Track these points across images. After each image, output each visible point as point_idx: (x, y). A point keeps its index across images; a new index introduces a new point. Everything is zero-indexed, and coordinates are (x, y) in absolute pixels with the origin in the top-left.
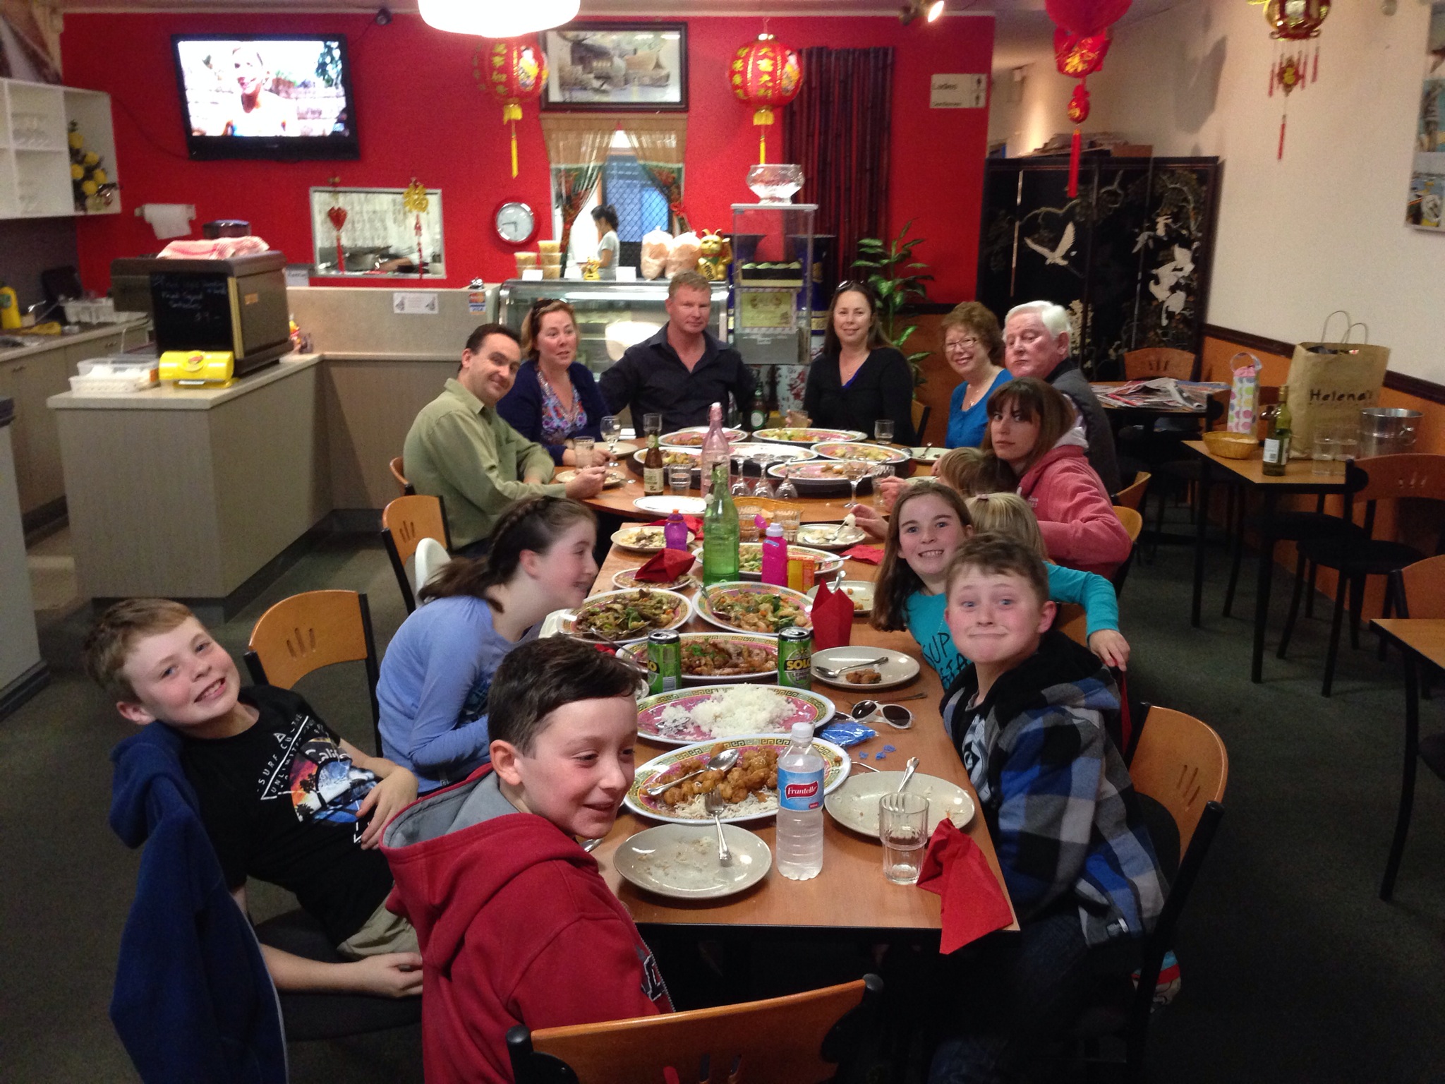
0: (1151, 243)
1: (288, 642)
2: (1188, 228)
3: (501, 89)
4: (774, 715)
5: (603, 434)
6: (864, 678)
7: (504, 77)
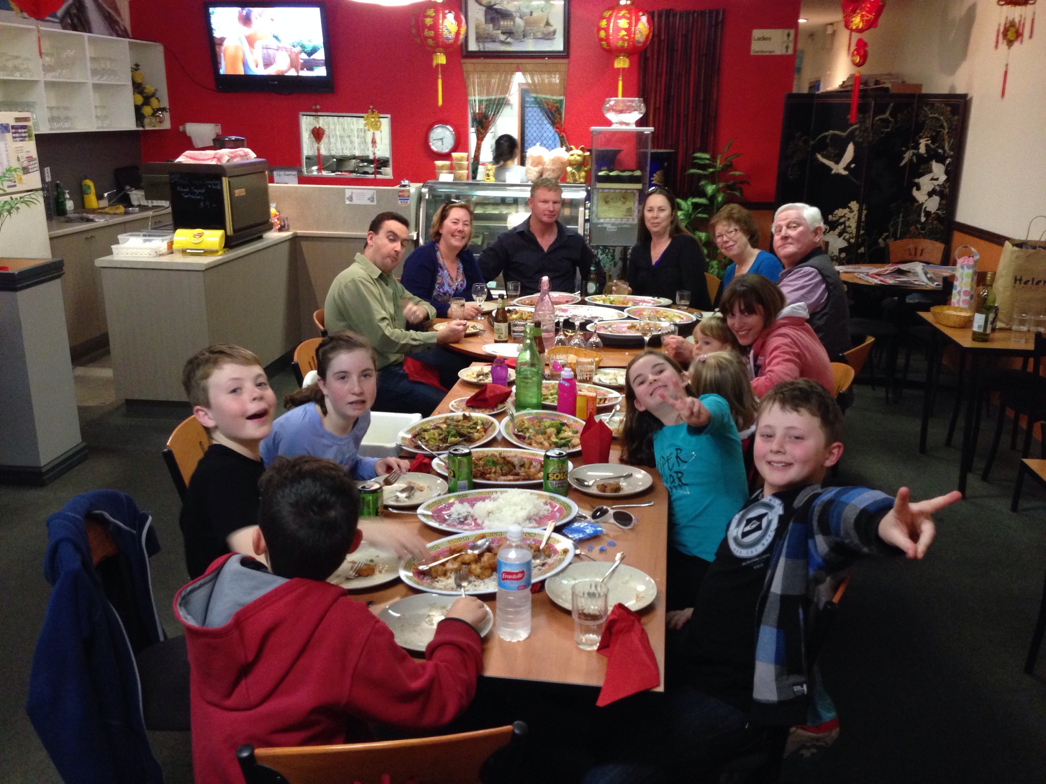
0: (914, 159)
1: (200, 442)
2: (943, 148)
3: (430, 42)
4: (532, 514)
5: (474, 296)
6: (608, 489)
7: (432, 33)
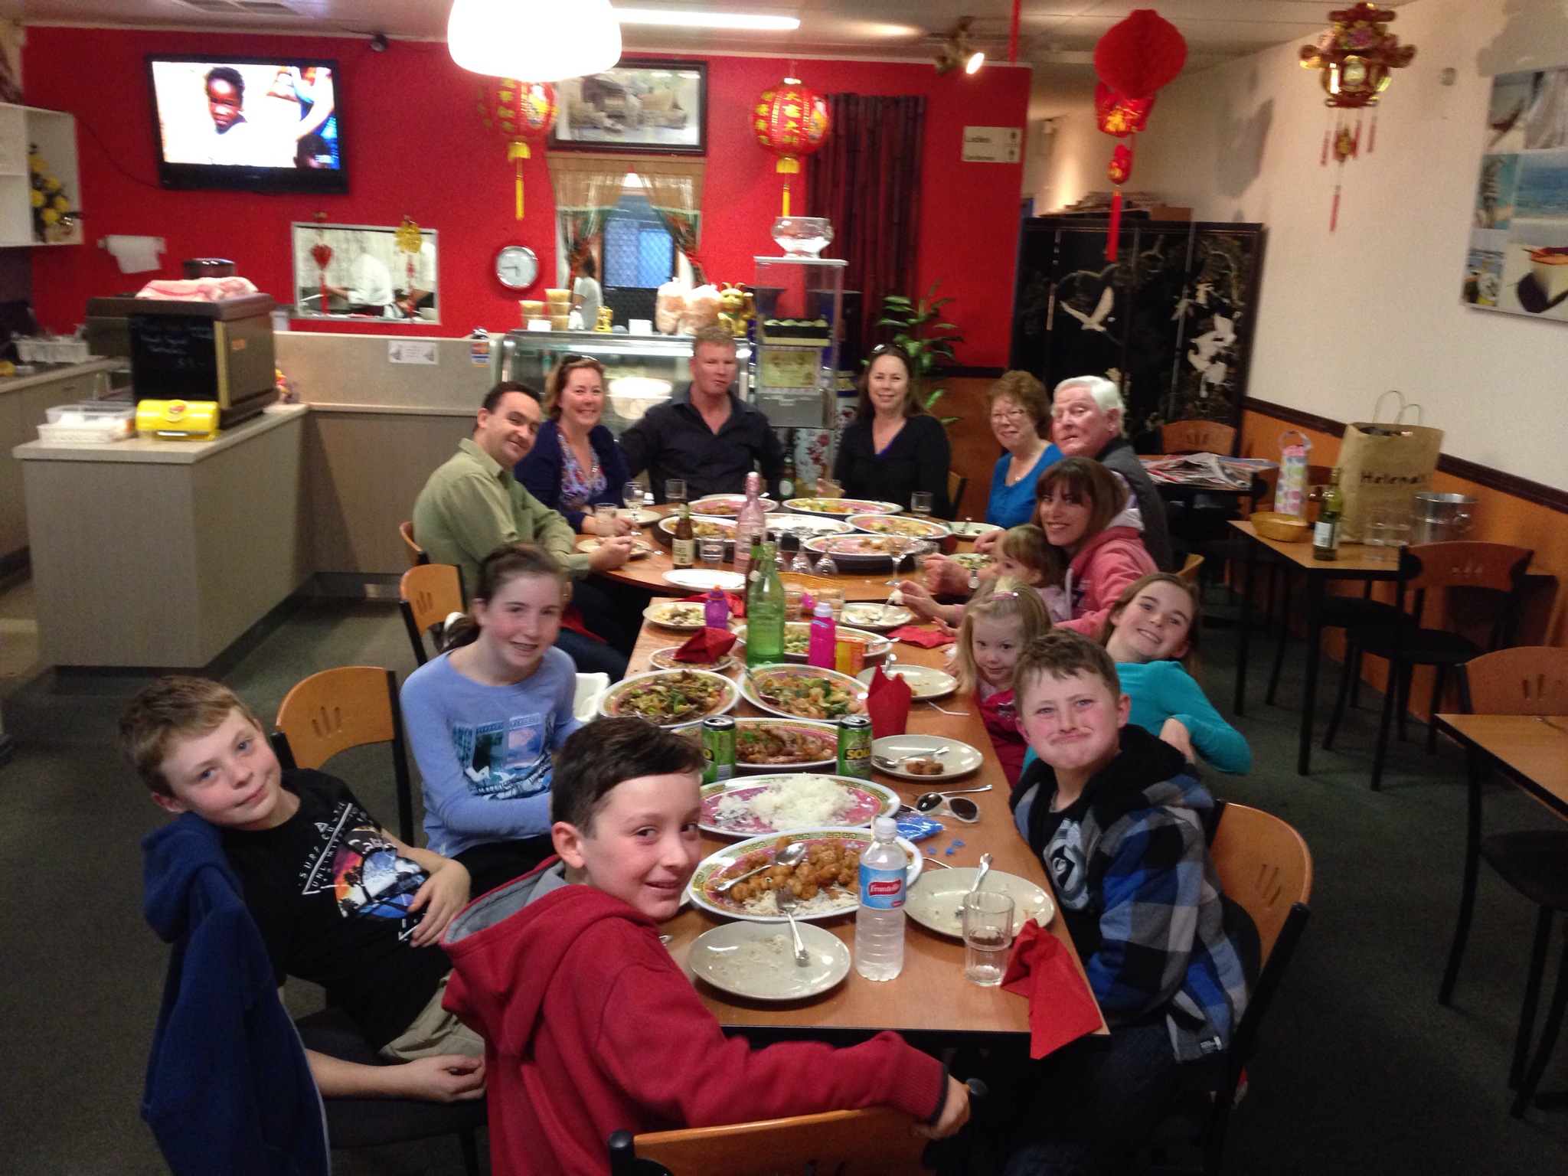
0: (1191, 312)
1: (314, 721)
2: (1229, 297)
3: (507, 126)
4: (837, 806)
5: (626, 501)
6: (926, 769)
7: (510, 113)
